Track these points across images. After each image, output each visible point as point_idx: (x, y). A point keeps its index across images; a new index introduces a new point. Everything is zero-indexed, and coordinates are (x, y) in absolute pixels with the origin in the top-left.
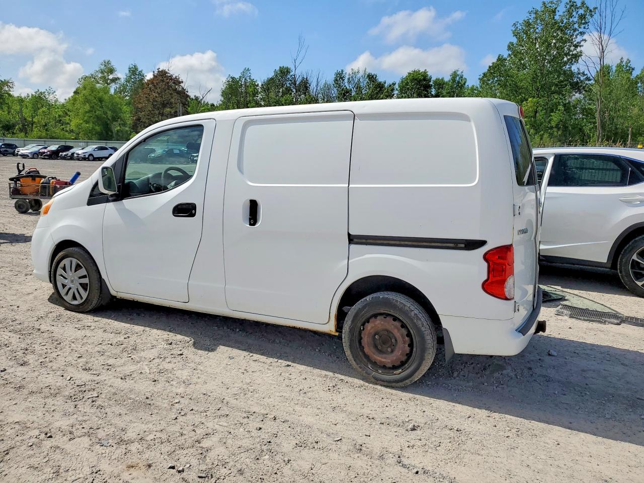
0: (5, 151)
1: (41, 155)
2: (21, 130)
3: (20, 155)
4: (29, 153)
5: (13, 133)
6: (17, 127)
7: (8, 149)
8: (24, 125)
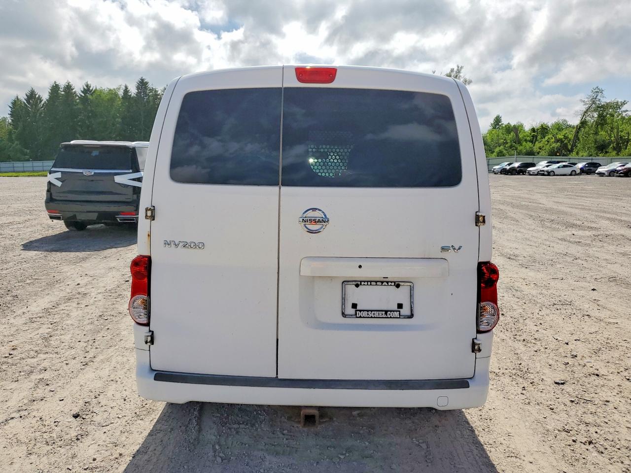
0: (589, 169)
1: (617, 173)
2: (614, 149)
3: (597, 174)
4: (606, 171)
5: (607, 152)
6: (611, 146)
7: (591, 168)
8: (618, 144)
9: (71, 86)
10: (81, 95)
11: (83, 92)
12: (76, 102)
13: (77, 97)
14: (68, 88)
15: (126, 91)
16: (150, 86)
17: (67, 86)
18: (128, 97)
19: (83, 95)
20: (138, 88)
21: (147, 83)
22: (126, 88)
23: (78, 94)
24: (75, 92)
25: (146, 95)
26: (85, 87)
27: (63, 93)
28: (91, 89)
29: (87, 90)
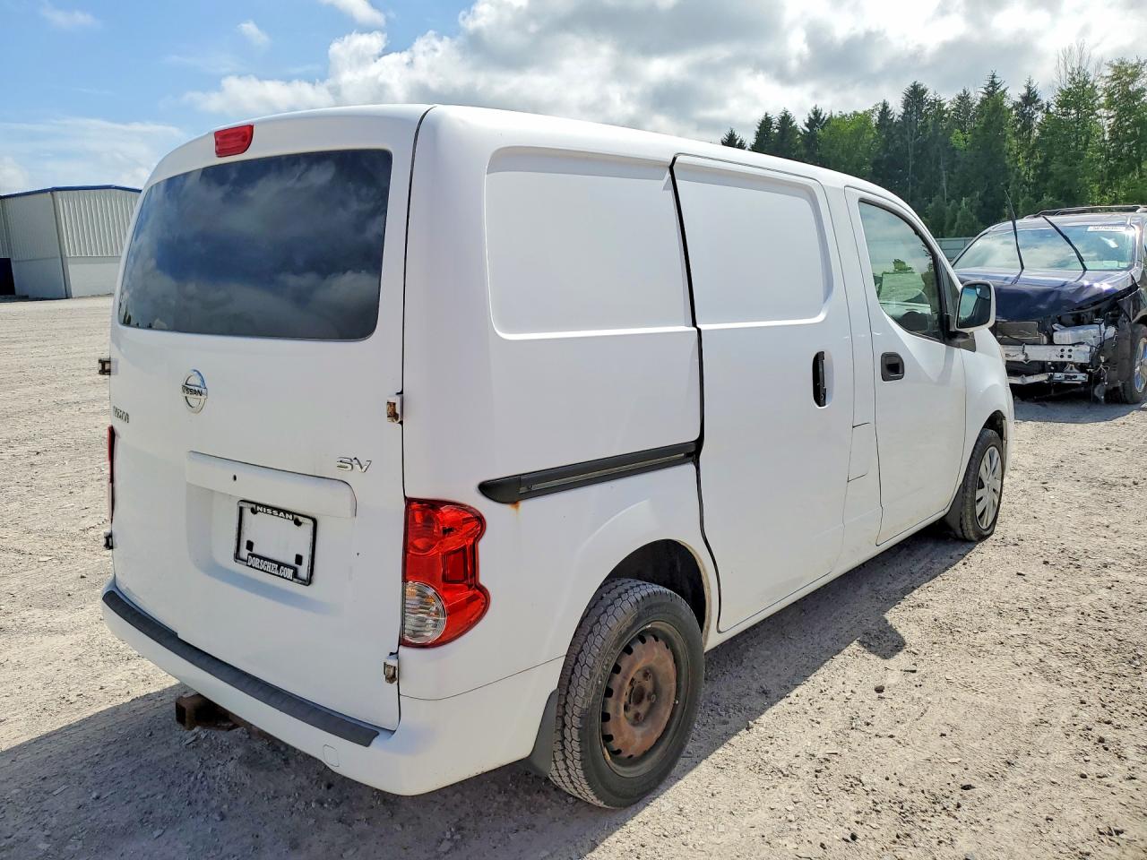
9: (789, 117)
10: (804, 131)
11: (807, 125)
12: (796, 143)
13: (799, 136)
14: (786, 119)
15: (885, 111)
16: (930, 96)
17: (783, 118)
18: (888, 124)
19: (808, 130)
20: (907, 104)
21: (924, 91)
22: (885, 106)
23: (801, 130)
24: (795, 127)
25: (921, 115)
26: (812, 116)
27: (777, 131)
28: (821, 117)
29: (816, 120)
